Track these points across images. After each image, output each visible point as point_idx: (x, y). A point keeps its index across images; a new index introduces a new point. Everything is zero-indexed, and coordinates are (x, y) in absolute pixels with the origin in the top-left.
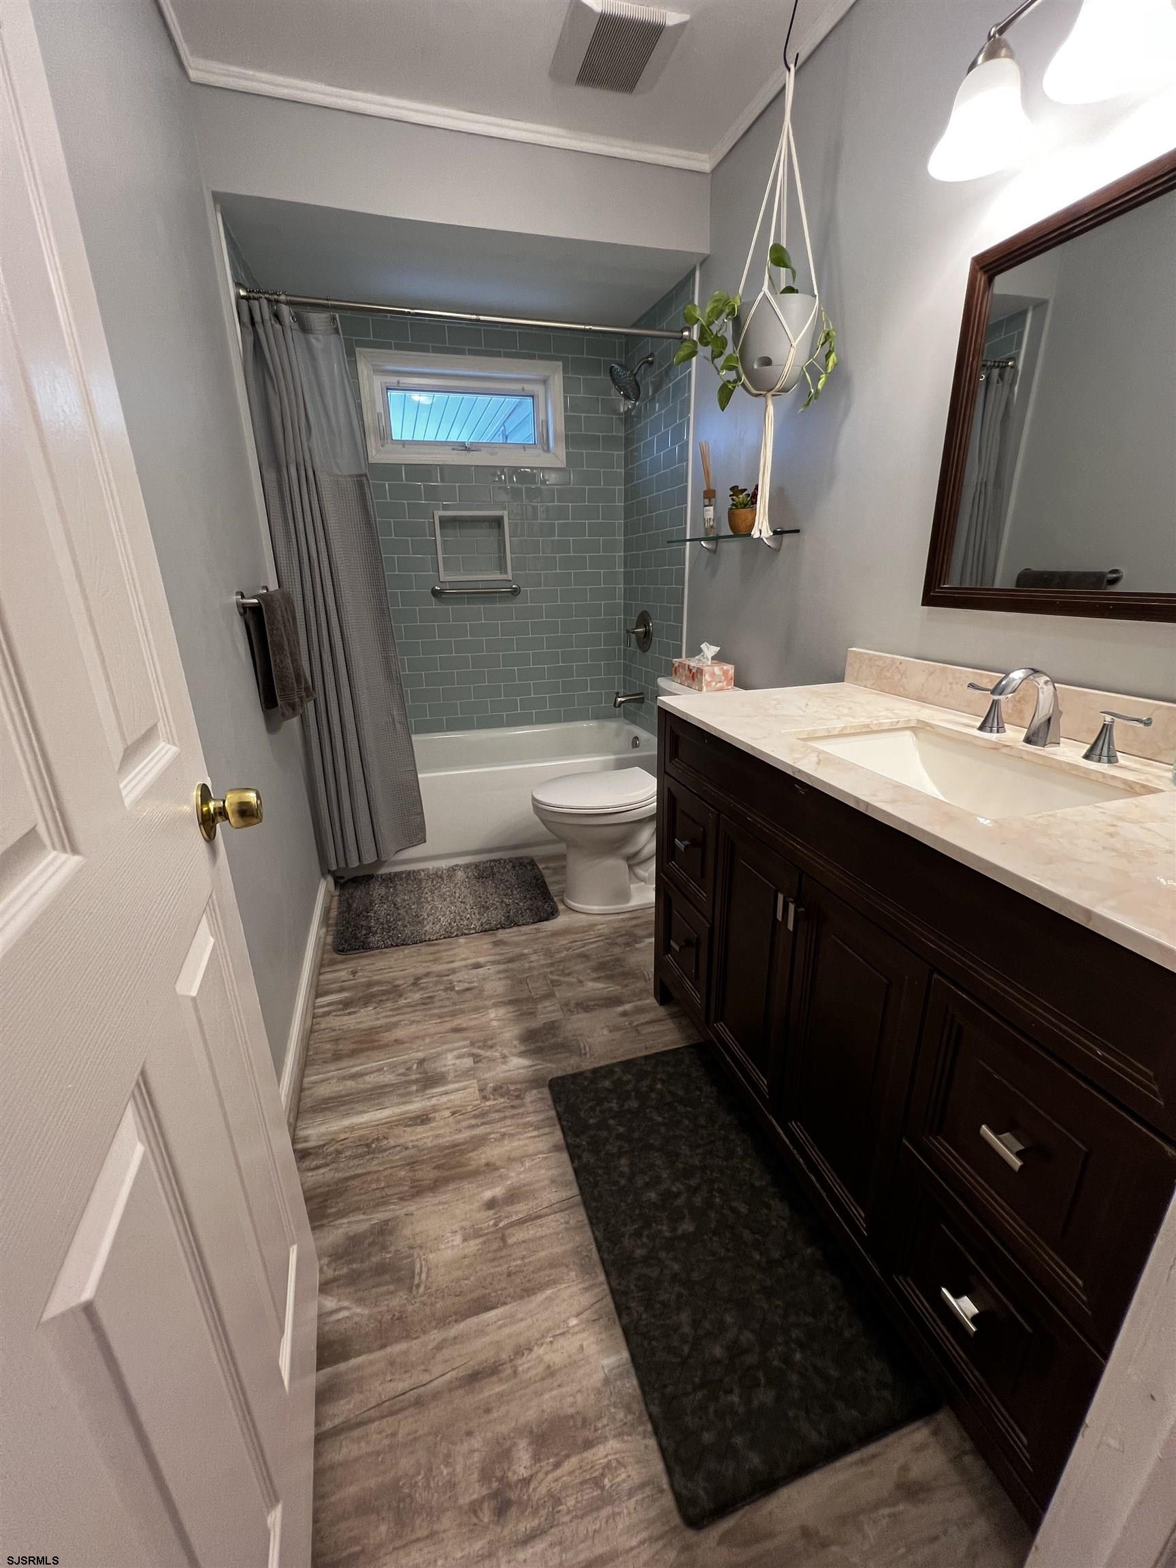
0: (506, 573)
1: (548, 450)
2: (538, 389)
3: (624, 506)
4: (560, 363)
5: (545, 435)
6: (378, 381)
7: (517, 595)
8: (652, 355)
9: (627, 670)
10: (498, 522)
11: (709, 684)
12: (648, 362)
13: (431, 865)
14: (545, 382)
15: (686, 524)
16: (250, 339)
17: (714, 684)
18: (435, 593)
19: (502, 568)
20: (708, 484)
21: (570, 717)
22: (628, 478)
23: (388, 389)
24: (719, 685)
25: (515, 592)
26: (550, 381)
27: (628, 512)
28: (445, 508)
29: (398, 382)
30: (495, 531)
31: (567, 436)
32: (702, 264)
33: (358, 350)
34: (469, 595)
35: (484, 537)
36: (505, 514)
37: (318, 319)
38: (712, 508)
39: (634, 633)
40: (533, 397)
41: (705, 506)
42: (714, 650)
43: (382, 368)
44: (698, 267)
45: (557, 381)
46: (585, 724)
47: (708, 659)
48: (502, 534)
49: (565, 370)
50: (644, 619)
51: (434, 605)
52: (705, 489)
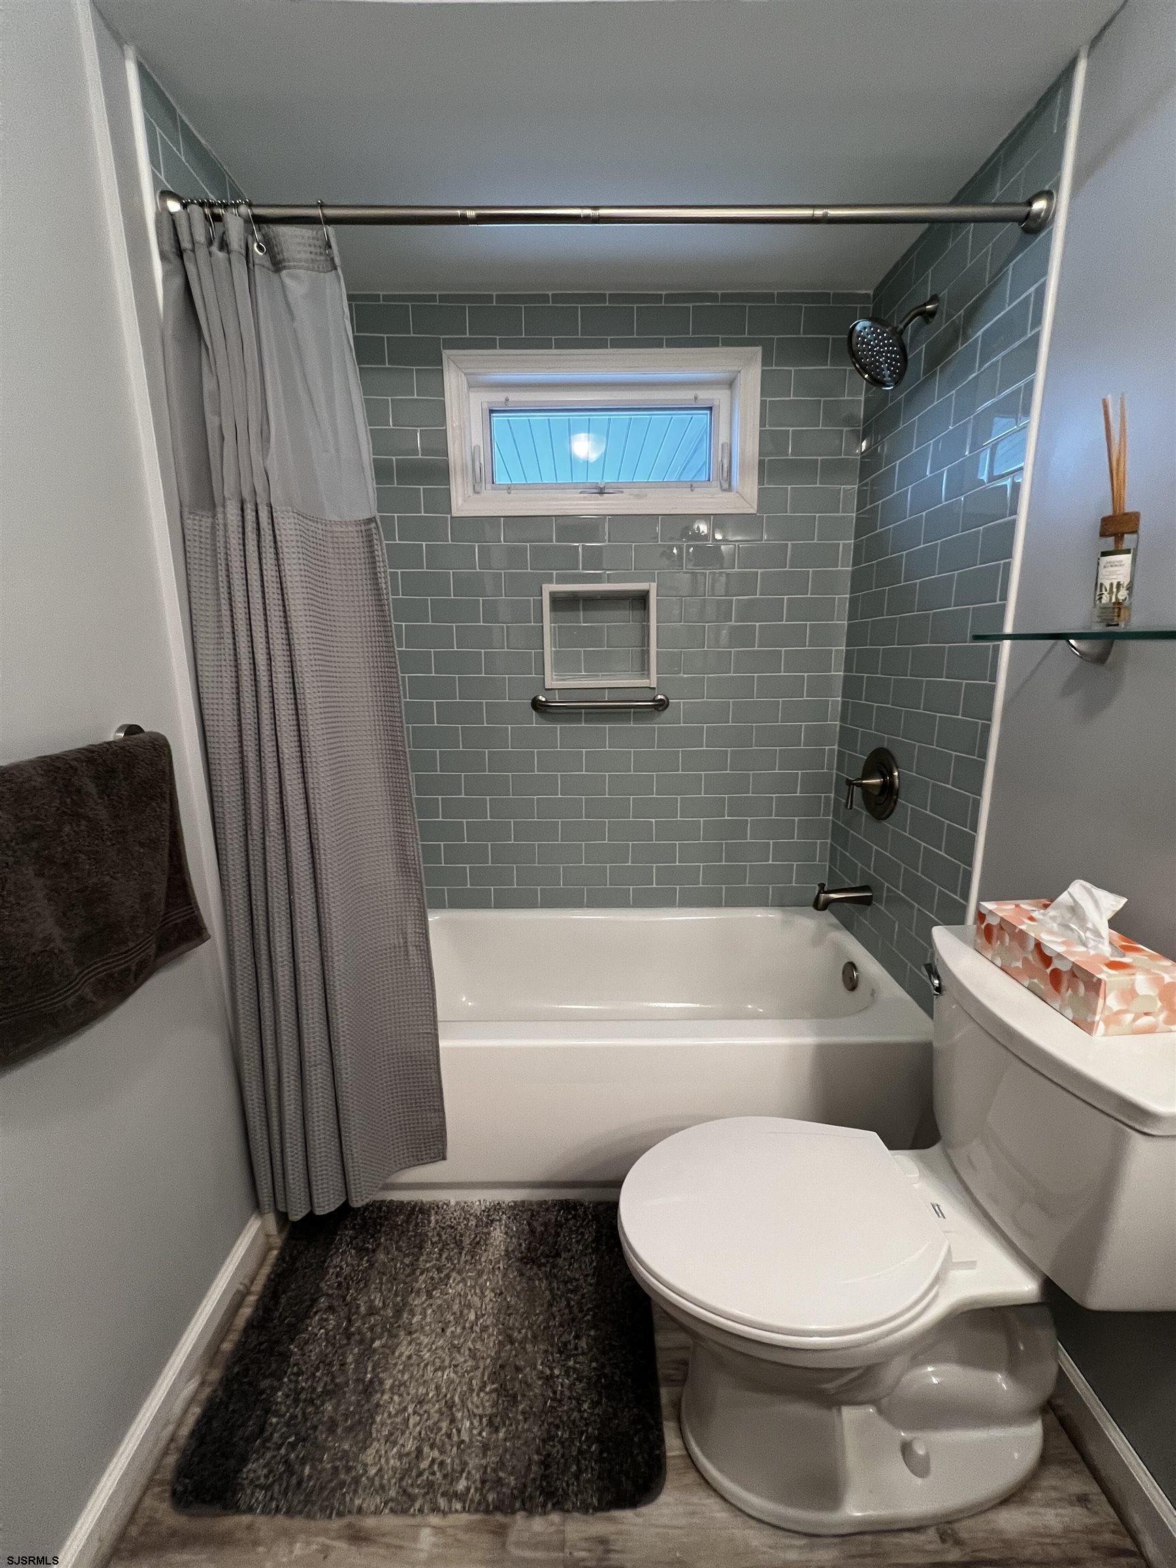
0: (648, 677)
1: (730, 489)
2: (719, 397)
3: (853, 572)
4: (758, 350)
5: (726, 466)
6: (479, 401)
7: (663, 710)
8: (934, 299)
9: (839, 834)
10: (642, 600)
11: (1113, 1019)
12: (921, 313)
13: (452, 1197)
14: (731, 384)
15: (1004, 597)
16: (178, 281)
17: (1129, 1017)
18: (536, 705)
19: (644, 669)
20: (1117, 498)
21: (736, 900)
22: (864, 525)
23: (491, 411)
24: (1144, 1021)
25: (662, 705)
26: (741, 379)
27: (859, 580)
28: (562, 580)
29: (507, 400)
30: (638, 614)
31: (761, 463)
32: (1094, 42)
33: (446, 353)
34: (588, 711)
35: (618, 622)
36: (653, 588)
37: (293, 239)
38: (1126, 559)
39: (861, 785)
40: (710, 409)
41: (1104, 554)
42: (1113, 903)
43: (481, 378)
44: (1083, 54)
45: (751, 376)
46: (759, 914)
47: (1097, 934)
48: (647, 619)
49: (766, 361)
50: (881, 761)
51: (535, 721)
52: (1109, 512)
